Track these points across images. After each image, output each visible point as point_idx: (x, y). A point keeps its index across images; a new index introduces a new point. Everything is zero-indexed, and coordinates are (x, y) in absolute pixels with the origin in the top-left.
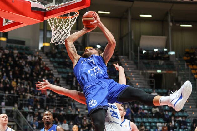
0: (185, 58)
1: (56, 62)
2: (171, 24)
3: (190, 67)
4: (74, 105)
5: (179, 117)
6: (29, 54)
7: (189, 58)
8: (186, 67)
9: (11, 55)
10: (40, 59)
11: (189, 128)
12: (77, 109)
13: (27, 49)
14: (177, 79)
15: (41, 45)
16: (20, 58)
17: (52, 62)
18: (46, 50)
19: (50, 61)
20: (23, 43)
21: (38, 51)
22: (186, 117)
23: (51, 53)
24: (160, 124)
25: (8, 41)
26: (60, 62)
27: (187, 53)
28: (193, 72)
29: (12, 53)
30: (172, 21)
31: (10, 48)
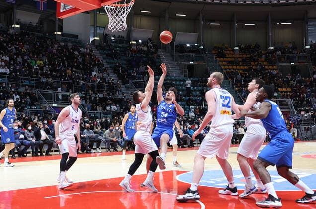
0: (214, 52)
1: (105, 54)
2: (202, 23)
3: (218, 59)
4: (121, 90)
6: (81, 47)
7: (217, 52)
8: (215, 60)
9: (66, 47)
10: (91, 51)
12: (123, 94)
13: (80, 42)
14: (207, 69)
15: (92, 39)
16: (74, 50)
17: (101, 54)
18: (96, 44)
19: (100, 53)
20: (76, 37)
21: (90, 44)
23: (100, 46)
24: (193, 107)
25: (63, 35)
26: (109, 54)
27: (216, 47)
28: (220, 63)
29: (67, 45)
30: (203, 20)
31: (65, 41)
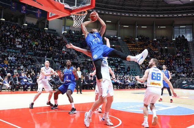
0: (125, 40)
1: (69, 40)
2: (119, 25)
3: (127, 44)
4: (77, 58)
5: (122, 65)
6: (57, 36)
7: (127, 40)
8: (125, 44)
9: (50, 36)
10: (62, 38)
11: (126, 70)
12: (78, 60)
13: (57, 33)
14: (121, 49)
15: (63, 32)
16: (54, 37)
17: (67, 40)
18: (65, 34)
19: (67, 39)
20: (55, 31)
21: (62, 35)
22: (125, 66)
23: (67, 36)
24: (114, 68)
25: (49, 30)
26: (71, 40)
27: (126, 38)
28: (128, 46)
29: (51, 35)
30: (120, 24)
31: (49, 33)
